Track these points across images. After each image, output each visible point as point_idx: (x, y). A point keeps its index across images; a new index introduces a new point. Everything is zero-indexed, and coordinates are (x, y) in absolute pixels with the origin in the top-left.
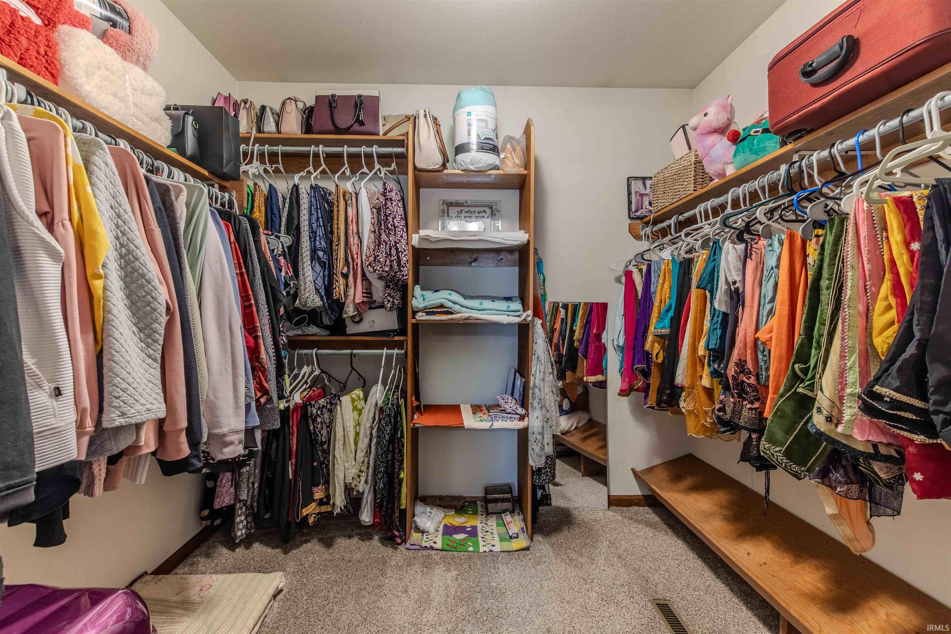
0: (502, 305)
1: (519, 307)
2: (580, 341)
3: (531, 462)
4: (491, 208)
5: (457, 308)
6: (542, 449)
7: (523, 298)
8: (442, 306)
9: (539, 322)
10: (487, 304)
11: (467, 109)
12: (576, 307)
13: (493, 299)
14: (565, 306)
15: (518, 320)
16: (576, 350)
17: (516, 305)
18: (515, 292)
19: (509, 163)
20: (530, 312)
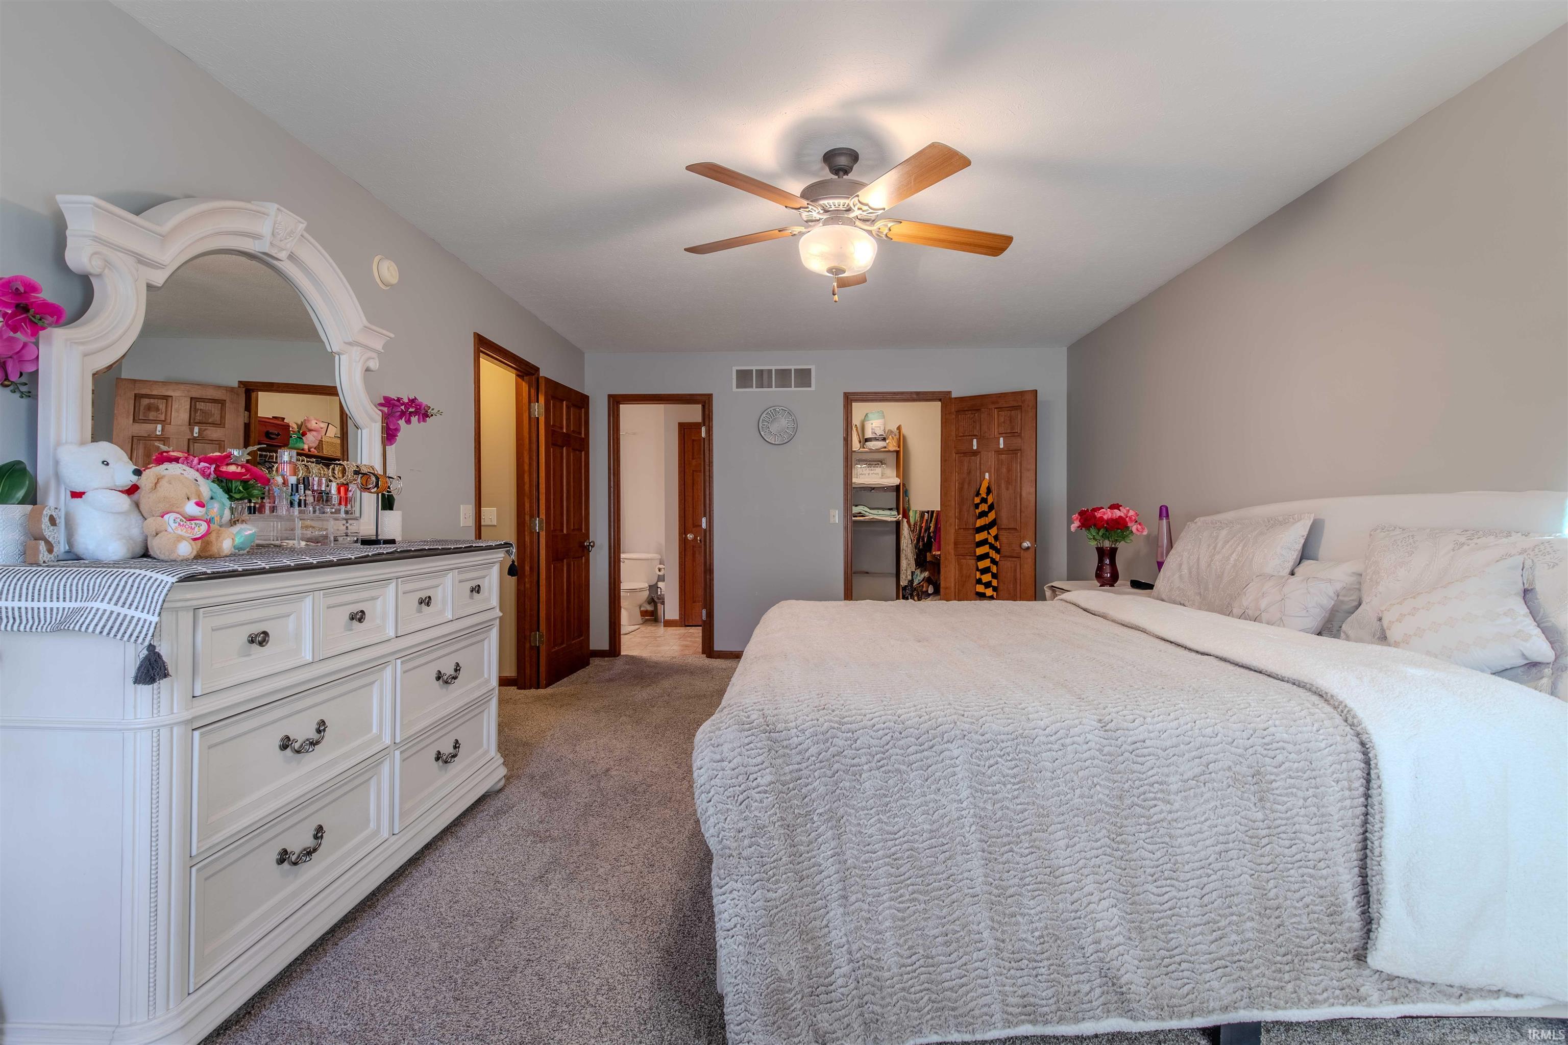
0: (888, 512)
1: (896, 513)
2: (933, 532)
3: (901, 583)
4: (881, 462)
5: (867, 514)
6: (907, 577)
7: (898, 509)
8: (860, 513)
9: (905, 520)
10: (881, 512)
11: (871, 422)
12: (933, 512)
13: (883, 509)
14: (928, 512)
15: (895, 519)
16: (931, 538)
17: (895, 513)
18: (894, 506)
19: (891, 445)
20: (901, 516)
